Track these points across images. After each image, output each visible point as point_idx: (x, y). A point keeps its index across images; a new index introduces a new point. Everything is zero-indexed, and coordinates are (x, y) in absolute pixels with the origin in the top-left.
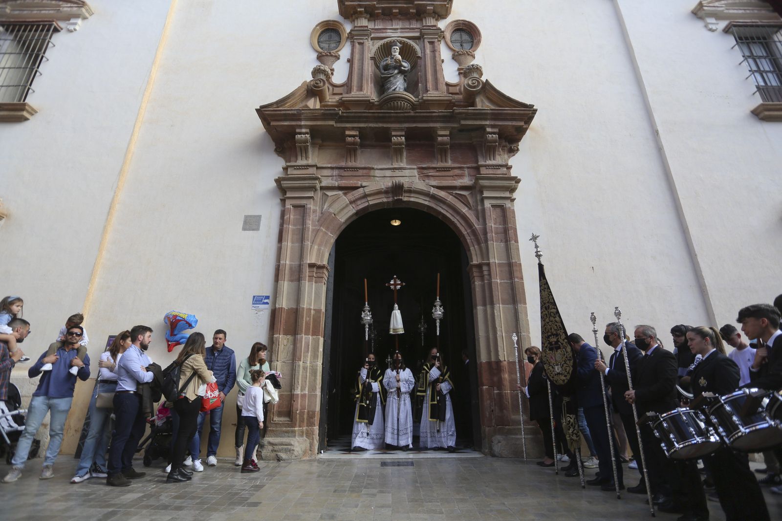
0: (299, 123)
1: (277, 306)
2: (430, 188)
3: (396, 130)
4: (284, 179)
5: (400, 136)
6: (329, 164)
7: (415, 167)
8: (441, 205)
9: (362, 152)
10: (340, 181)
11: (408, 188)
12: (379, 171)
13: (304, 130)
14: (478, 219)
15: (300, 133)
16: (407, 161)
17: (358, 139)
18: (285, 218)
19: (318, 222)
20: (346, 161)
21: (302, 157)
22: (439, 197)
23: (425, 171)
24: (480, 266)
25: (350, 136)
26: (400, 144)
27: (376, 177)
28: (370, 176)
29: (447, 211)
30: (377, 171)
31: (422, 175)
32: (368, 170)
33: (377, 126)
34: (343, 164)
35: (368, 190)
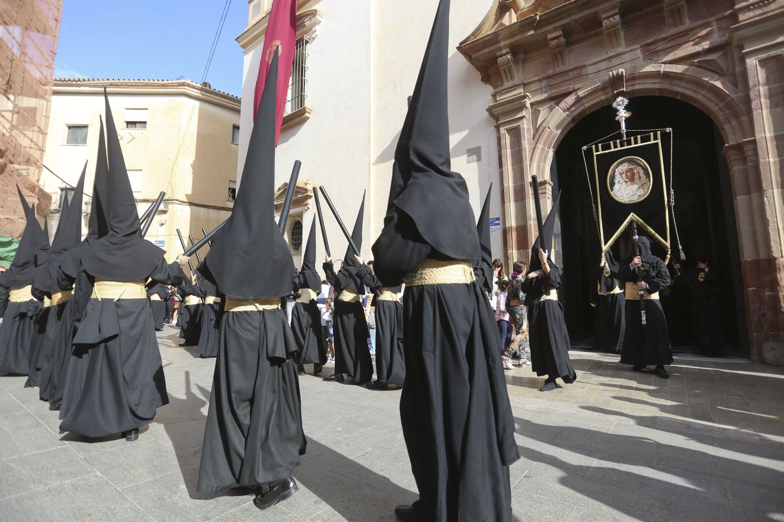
0: (498, 46)
1: (507, 226)
2: (660, 66)
3: (605, 11)
4: (494, 107)
5: (613, 16)
6: (536, 76)
7: (638, 46)
8: (678, 82)
9: (570, 51)
10: (550, 91)
11: (630, 76)
12: (593, 66)
13: (504, 51)
14: (736, 86)
15: (501, 56)
16: (626, 43)
17: (562, 39)
18: (502, 143)
19: (533, 139)
20: (554, 68)
21: (507, 79)
22: (672, 74)
23: (652, 47)
24: (739, 147)
25: (553, 39)
26: (614, 26)
27: (589, 74)
28: (582, 76)
29: (687, 88)
30: (590, 67)
31: (647, 53)
32: (579, 70)
33: (582, 15)
34: (551, 72)
35: (581, 93)
